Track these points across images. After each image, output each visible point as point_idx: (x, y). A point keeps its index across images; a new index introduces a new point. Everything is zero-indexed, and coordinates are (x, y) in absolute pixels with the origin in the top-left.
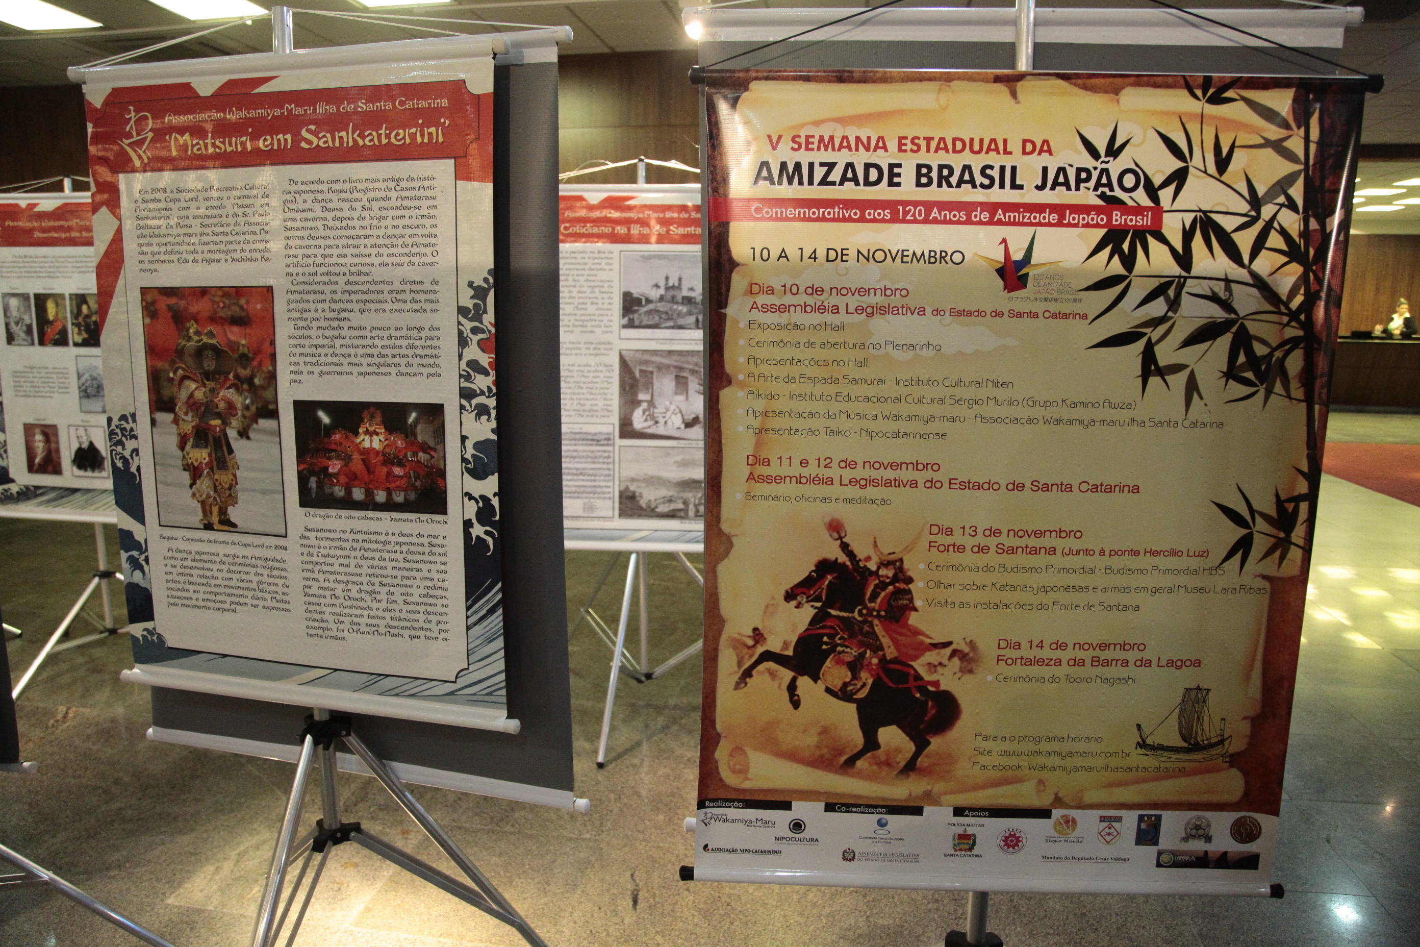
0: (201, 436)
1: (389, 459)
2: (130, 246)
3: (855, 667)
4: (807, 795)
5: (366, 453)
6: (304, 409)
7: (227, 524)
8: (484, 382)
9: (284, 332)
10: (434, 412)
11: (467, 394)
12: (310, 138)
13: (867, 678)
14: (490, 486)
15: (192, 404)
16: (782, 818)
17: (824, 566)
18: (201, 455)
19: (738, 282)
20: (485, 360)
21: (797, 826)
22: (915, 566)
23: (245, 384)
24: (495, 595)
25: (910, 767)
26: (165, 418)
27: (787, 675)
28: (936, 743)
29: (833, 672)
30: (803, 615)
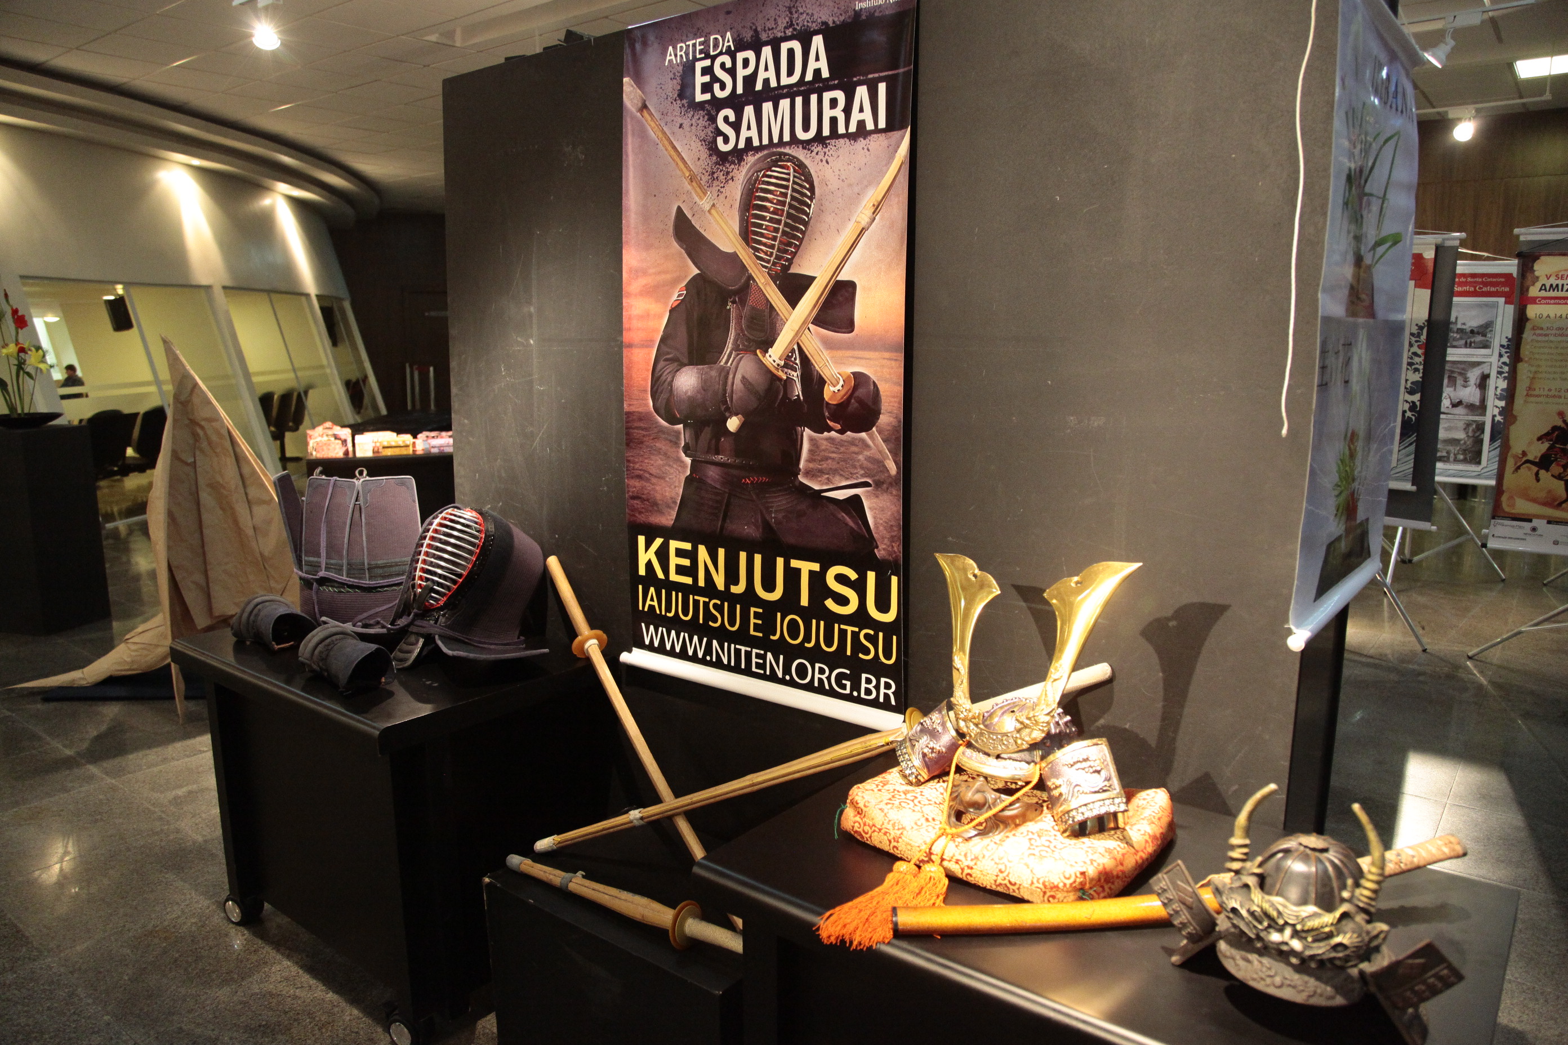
4: (1539, 517)
8: (1419, 360)
11: (1411, 364)
14: (1416, 398)
16: (1527, 525)
17: (1555, 428)
19: (1529, 326)
20: (1420, 352)
21: (1534, 529)
24: (1413, 438)
27: (1535, 469)
29: (1556, 469)
30: (1545, 446)
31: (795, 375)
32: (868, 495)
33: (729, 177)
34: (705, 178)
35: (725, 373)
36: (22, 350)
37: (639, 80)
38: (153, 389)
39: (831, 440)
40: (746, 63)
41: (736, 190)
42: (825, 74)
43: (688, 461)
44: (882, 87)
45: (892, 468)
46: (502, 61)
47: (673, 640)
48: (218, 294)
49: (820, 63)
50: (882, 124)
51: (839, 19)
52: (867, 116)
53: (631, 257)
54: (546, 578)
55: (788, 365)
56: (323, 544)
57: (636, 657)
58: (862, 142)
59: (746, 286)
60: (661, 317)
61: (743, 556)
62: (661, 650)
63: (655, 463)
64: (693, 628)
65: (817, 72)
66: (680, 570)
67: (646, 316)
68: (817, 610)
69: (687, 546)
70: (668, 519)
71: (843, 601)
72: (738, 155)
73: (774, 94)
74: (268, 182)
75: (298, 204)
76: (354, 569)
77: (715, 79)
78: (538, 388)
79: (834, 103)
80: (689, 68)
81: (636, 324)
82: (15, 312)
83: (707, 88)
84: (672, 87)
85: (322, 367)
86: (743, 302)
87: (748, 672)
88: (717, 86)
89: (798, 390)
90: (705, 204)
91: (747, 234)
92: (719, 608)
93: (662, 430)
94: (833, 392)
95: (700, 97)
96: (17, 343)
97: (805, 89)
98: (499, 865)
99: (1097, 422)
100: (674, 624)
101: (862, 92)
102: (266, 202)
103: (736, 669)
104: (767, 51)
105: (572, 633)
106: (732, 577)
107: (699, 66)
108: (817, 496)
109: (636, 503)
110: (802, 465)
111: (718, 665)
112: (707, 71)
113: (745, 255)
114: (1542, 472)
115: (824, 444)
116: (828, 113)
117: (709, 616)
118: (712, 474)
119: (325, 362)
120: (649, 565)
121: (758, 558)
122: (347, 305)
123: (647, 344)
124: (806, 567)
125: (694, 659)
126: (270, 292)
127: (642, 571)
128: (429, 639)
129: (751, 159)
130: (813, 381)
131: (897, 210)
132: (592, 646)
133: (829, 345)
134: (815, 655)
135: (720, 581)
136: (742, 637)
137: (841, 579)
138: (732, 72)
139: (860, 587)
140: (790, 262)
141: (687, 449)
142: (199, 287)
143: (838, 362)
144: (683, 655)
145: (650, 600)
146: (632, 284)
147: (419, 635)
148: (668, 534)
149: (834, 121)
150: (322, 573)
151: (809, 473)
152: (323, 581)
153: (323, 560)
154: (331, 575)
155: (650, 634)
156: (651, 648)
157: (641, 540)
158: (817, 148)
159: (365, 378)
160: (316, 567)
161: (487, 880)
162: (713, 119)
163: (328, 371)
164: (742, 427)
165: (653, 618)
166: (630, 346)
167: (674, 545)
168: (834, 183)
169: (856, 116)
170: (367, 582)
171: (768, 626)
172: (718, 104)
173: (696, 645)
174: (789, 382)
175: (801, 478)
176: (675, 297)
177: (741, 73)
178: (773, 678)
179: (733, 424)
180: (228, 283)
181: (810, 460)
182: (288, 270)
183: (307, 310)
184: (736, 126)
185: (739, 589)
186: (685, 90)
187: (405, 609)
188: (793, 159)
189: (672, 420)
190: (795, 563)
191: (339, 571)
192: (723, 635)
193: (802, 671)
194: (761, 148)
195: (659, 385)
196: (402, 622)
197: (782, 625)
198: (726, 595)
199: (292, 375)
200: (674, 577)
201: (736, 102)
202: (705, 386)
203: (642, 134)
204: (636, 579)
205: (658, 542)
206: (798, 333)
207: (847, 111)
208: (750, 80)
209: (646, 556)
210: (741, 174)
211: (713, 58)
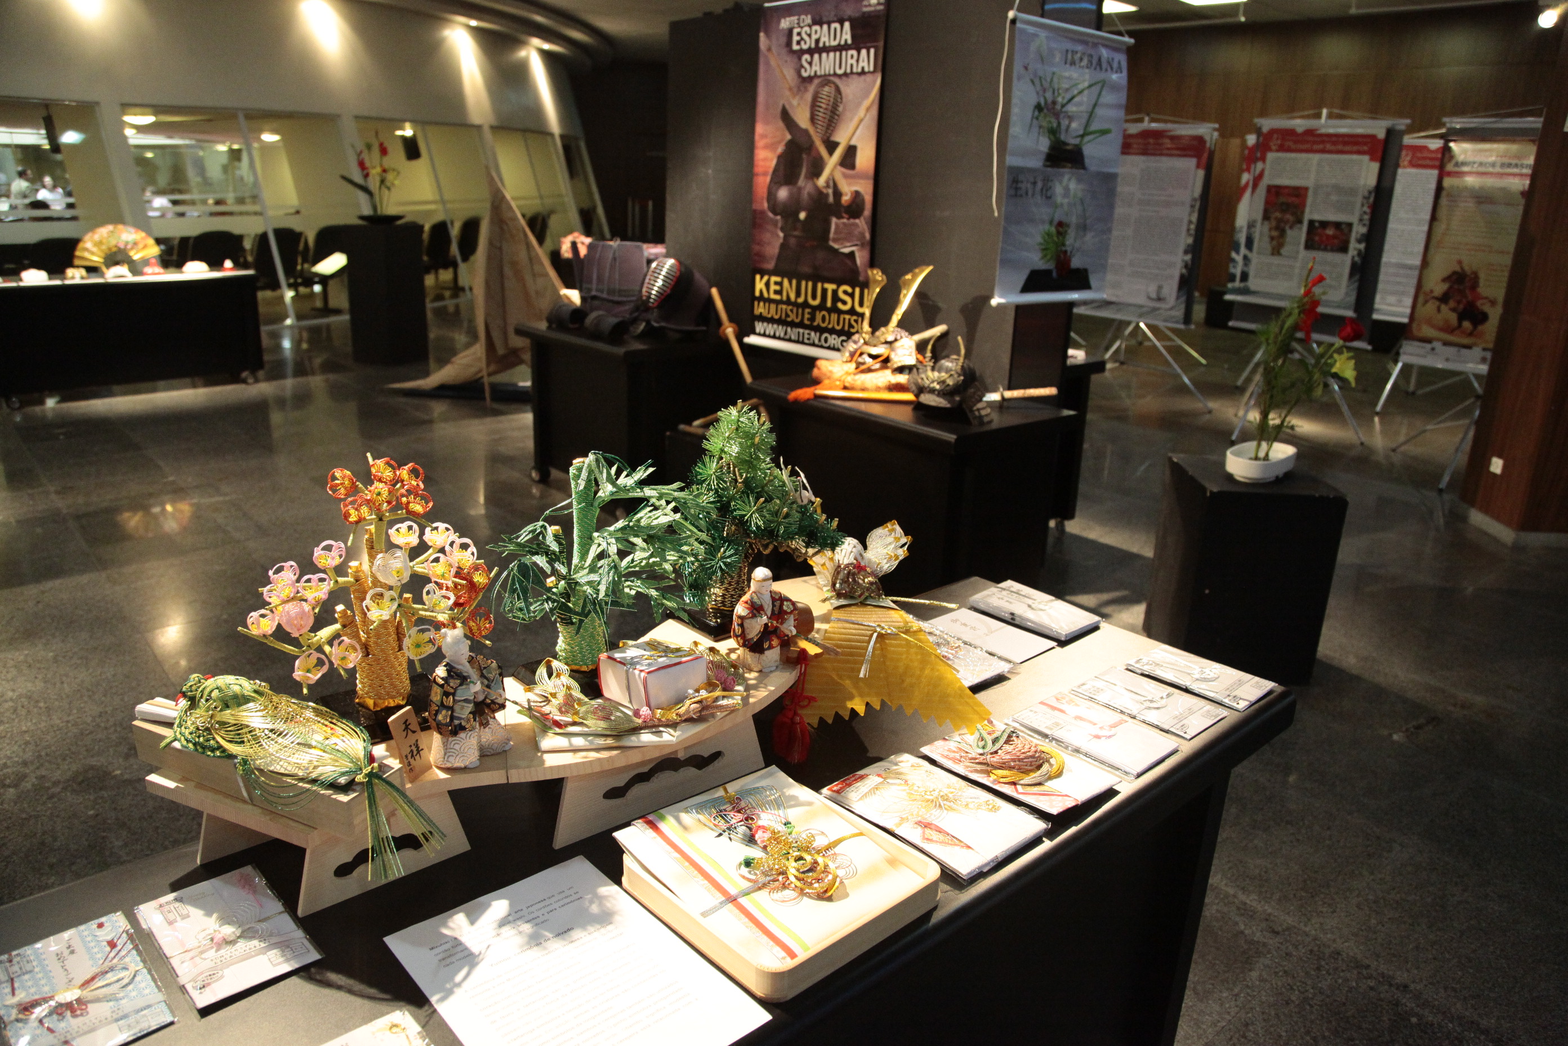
0: (1277, 228)
1: (1334, 237)
2: (1266, 173)
3: (1459, 302)
4: (1438, 340)
5: (1328, 236)
6: (1311, 223)
7: (1279, 254)
8: (1366, 217)
9: (1309, 201)
10: (1350, 225)
11: (1361, 220)
12: (1328, 146)
13: (1461, 306)
14: (1362, 246)
15: (1276, 218)
16: (1428, 346)
17: (1455, 273)
18: (1275, 233)
19: (1444, 194)
20: (1368, 210)
21: (1433, 349)
22: (1482, 276)
23: (1293, 214)
24: (1357, 277)
25: (1471, 334)
26: (1266, 223)
27: (1438, 303)
28: (1480, 328)
29: (1452, 304)
30: (1445, 287)
31: (830, 191)
32: (859, 250)
33: (806, 90)
34: (795, 90)
35: (800, 189)
36: (384, 171)
37: (768, 35)
38: (440, 207)
39: (844, 224)
40: (816, 32)
41: (809, 96)
42: (849, 42)
43: (781, 235)
44: (872, 51)
45: (868, 236)
46: (699, 15)
47: (770, 329)
48: (488, 134)
49: (847, 36)
50: (872, 69)
51: (857, 15)
52: (865, 64)
53: (760, 129)
54: (710, 299)
55: (828, 186)
56: (595, 277)
57: (752, 340)
58: (863, 77)
59: (811, 146)
60: (772, 160)
61: (803, 283)
62: (764, 335)
63: (767, 236)
64: (780, 322)
65: (846, 41)
66: (776, 292)
67: (765, 159)
68: (835, 309)
69: (778, 279)
70: (771, 265)
71: (844, 303)
72: (810, 79)
73: (827, 49)
74: (523, 37)
75: (546, 55)
76: (611, 292)
77: (802, 39)
78: (712, 197)
79: (852, 57)
80: (790, 31)
81: (761, 163)
82: (381, 145)
83: (798, 43)
84: (783, 40)
85: (560, 196)
86: (809, 154)
87: (803, 343)
88: (802, 43)
89: (831, 199)
90: (795, 102)
91: (813, 119)
92: (792, 311)
93: (772, 220)
94: (846, 199)
95: (795, 47)
96: (381, 166)
97: (841, 48)
98: (674, 428)
99: (947, 213)
100: (771, 321)
101: (864, 52)
102: (522, 53)
103: (797, 342)
104: (825, 27)
105: (719, 323)
106: (798, 294)
107: (796, 31)
108: (836, 251)
109: (756, 258)
110: (832, 235)
111: (790, 340)
112: (799, 34)
113: (812, 131)
114: (1443, 307)
115: (841, 226)
116: (850, 61)
117: (787, 315)
118: (792, 241)
119: (564, 192)
120: (761, 292)
121: (810, 284)
122: (582, 145)
123: (765, 174)
124: (830, 287)
125: (779, 338)
126: (525, 131)
127: (757, 294)
128: (648, 322)
129: (816, 81)
130: (838, 194)
131: (874, 112)
132: (730, 331)
133: (845, 176)
134: (832, 331)
135: (793, 296)
136: (801, 325)
137: (845, 292)
138: (809, 36)
139: (852, 295)
140: (831, 135)
141: (782, 229)
142: (473, 126)
143: (849, 184)
144: (774, 337)
145: (760, 309)
146: (760, 143)
147: (644, 320)
148: (771, 273)
149: (852, 66)
150: (594, 293)
151: (835, 240)
152: (594, 298)
153: (594, 286)
154: (598, 294)
155: (759, 327)
156: (759, 334)
157: (758, 277)
158: (844, 78)
159: (594, 208)
160: (589, 290)
161: (668, 433)
162: (800, 59)
163: (566, 199)
164: (806, 218)
165: (762, 318)
166: (757, 175)
167: (774, 279)
168: (851, 97)
169: (861, 64)
170: (616, 298)
171: (812, 319)
172: (802, 52)
173: (780, 330)
174: (827, 195)
175: (831, 243)
176: (780, 149)
177: (814, 37)
178: (813, 345)
179: (802, 215)
180: (494, 123)
181: (836, 233)
182: (536, 111)
183: (552, 149)
184: (810, 64)
185: (801, 300)
186: (789, 44)
187: (637, 309)
188: (834, 83)
189: (775, 214)
190: (826, 286)
191: (602, 291)
192: (793, 325)
193: (826, 340)
194: (820, 76)
195: (771, 196)
196: (636, 314)
197: (819, 316)
198: (795, 304)
199: (538, 201)
200: (773, 296)
201: (810, 51)
202: (791, 196)
203: (768, 63)
204: (754, 298)
205: (766, 278)
206: (833, 171)
207: (858, 61)
208: (817, 41)
209: (760, 285)
210: (812, 88)
211: (802, 28)
